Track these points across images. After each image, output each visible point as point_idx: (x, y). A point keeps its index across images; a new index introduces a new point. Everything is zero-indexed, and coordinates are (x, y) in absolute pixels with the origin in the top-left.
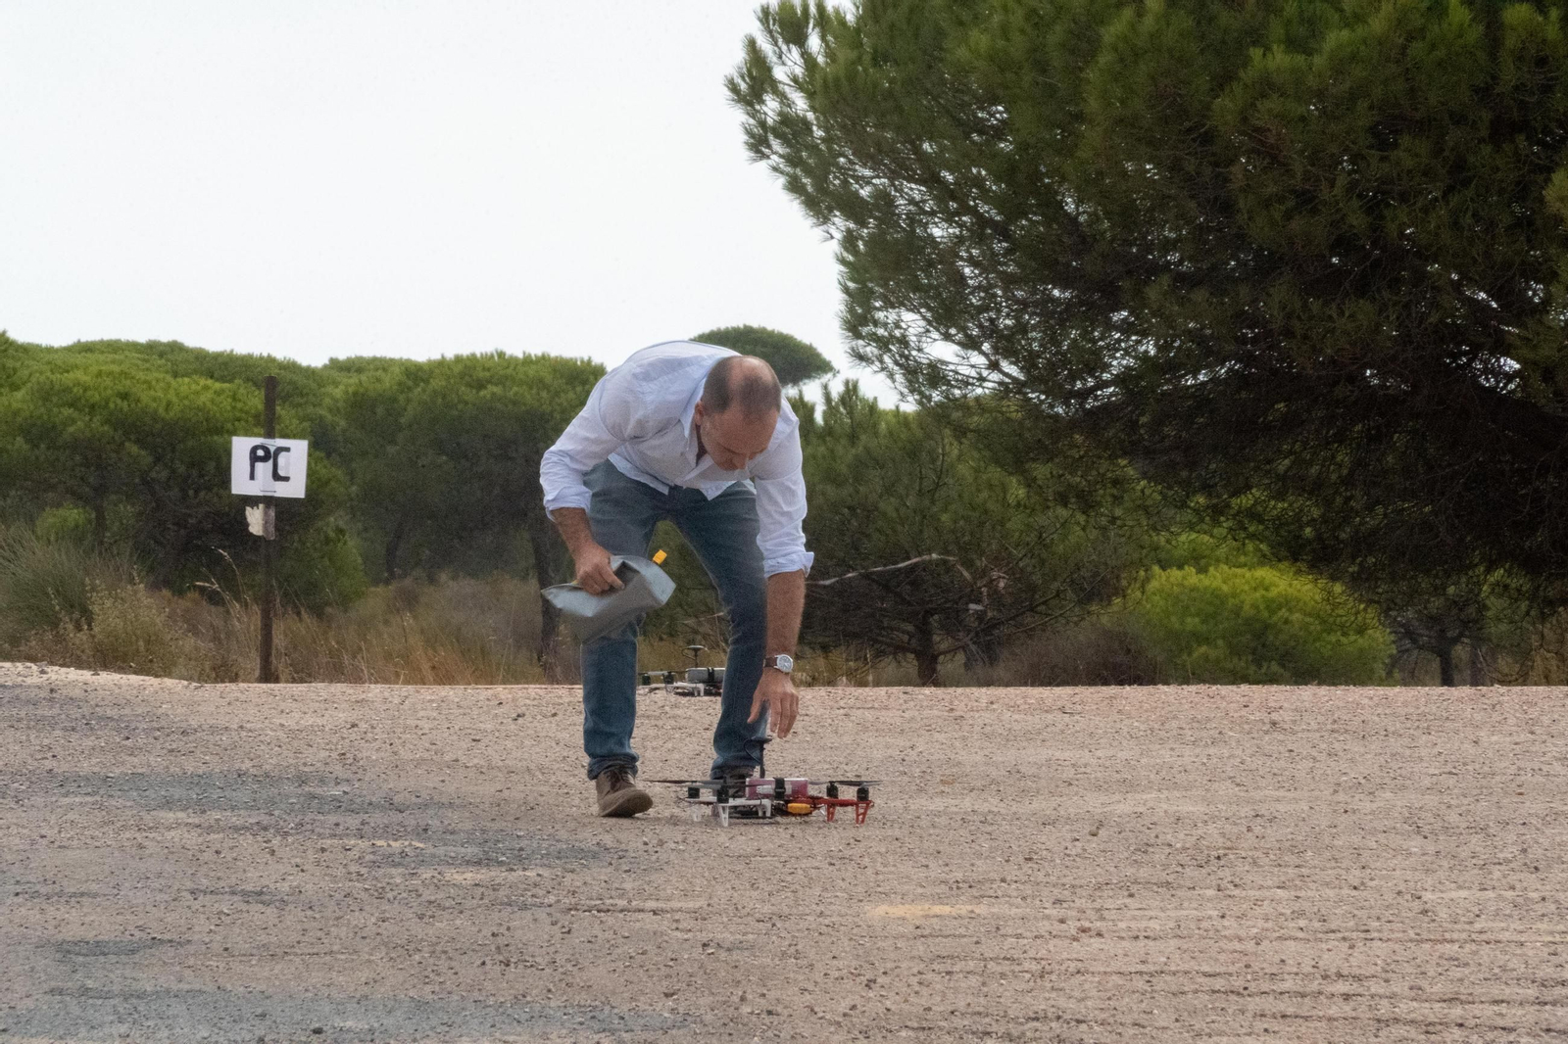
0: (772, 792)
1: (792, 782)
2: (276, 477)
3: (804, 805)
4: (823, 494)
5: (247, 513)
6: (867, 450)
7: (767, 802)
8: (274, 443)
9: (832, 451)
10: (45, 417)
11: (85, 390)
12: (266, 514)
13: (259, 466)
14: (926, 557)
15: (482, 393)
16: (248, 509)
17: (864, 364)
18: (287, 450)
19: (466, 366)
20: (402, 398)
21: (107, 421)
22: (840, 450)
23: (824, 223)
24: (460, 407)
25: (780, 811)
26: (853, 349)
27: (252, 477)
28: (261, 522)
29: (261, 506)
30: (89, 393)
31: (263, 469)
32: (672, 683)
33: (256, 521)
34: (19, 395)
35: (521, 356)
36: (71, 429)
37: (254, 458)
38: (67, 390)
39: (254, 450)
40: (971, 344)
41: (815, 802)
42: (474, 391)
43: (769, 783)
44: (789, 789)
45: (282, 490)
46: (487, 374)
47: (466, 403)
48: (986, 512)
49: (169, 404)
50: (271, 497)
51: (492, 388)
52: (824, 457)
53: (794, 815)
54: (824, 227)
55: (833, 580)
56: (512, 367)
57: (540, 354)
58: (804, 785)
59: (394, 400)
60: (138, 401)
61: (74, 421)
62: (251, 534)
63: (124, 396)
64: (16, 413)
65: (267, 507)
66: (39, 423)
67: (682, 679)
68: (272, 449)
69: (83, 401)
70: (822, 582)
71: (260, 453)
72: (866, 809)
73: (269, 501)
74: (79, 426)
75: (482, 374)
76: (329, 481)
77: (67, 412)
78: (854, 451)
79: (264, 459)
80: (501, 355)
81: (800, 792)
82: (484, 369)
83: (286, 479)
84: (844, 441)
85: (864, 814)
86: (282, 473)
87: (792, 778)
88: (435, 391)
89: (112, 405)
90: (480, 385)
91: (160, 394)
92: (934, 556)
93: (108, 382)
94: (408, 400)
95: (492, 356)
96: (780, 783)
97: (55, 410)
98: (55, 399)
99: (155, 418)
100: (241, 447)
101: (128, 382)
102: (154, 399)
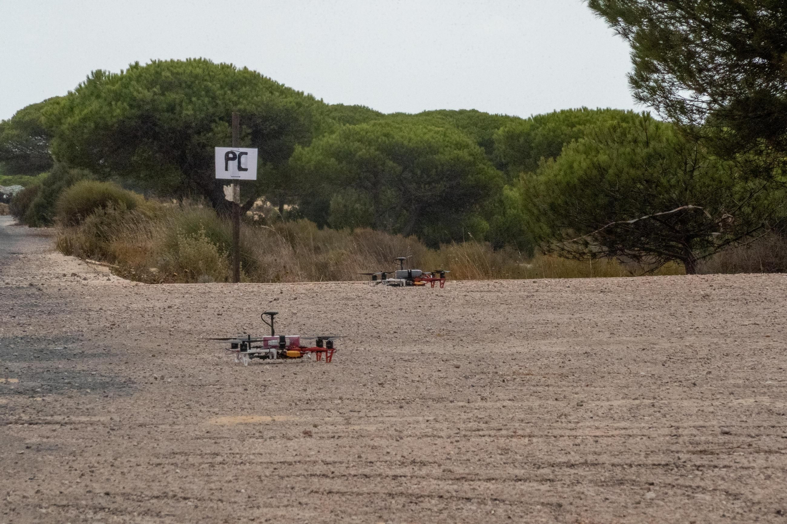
0: (278, 344)
1: (290, 338)
2: (240, 168)
3: (296, 352)
4: (628, 173)
5: (224, 189)
6: (655, 149)
7: (274, 351)
8: (238, 150)
9: (634, 150)
10: (346, 147)
11: (367, 133)
12: (235, 189)
13: (230, 162)
14: (686, 207)
15: (574, 129)
16: (225, 186)
17: (643, 102)
18: (246, 154)
19: (566, 116)
20: (533, 134)
21: (378, 149)
22: (638, 150)
23: (616, 25)
24: (562, 136)
25: (283, 356)
26: (636, 94)
27: (226, 169)
28: (232, 194)
29: (232, 185)
30: (369, 134)
31: (233, 164)
32: (385, 279)
33: (229, 193)
34: (334, 136)
35: (596, 109)
36: (360, 153)
37: (227, 159)
38: (357, 133)
39: (227, 154)
40: (700, 90)
41: (303, 350)
42: (569, 128)
43: (276, 339)
44: (288, 342)
45: (243, 176)
46: (577, 120)
47: (566, 135)
48: (721, 182)
49: (410, 140)
50: (238, 180)
51: (578, 127)
52: (629, 154)
53: (291, 358)
54: (615, 27)
55: (635, 220)
56: (590, 115)
57: (605, 108)
58: (297, 340)
59: (529, 134)
60: (393, 138)
61: (361, 149)
62: (227, 201)
63: (387, 135)
64: (331, 146)
65: (235, 186)
66: (342, 150)
67: (391, 277)
68: (237, 154)
69: (366, 138)
70: (629, 222)
71: (231, 156)
72: (332, 353)
73: (236, 182)
74: (363, 152)
75: (574, 120)
76: (494, 177)
77: (357, 144)
78: (645, 150)
79: (233, 159)
80: (585, 109)
81: (295, 344)
82: (575, 117)
83: (246, 170)
84: (641, 145)
85: (331, 357)
86: (243, 166)
87: (289, 336)
88: (549, 129)
89: (380, 140)
90: (573, 125)
91: (406, 134)
92: (690, 206)
93: (379, 128)
94: (536, 134)
95: (581, 110)
96: (282, 339)
97: (351, 144)
98: (351, 138)
99: (402, 146)
100: (220, 152)
101: (389, 128)
102: (402, 137)
